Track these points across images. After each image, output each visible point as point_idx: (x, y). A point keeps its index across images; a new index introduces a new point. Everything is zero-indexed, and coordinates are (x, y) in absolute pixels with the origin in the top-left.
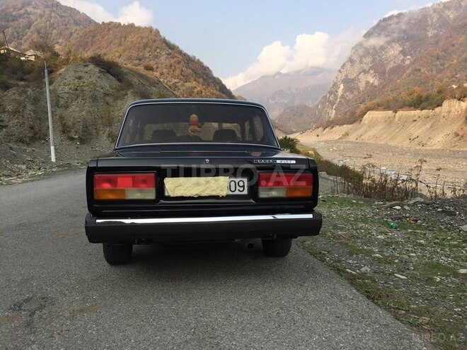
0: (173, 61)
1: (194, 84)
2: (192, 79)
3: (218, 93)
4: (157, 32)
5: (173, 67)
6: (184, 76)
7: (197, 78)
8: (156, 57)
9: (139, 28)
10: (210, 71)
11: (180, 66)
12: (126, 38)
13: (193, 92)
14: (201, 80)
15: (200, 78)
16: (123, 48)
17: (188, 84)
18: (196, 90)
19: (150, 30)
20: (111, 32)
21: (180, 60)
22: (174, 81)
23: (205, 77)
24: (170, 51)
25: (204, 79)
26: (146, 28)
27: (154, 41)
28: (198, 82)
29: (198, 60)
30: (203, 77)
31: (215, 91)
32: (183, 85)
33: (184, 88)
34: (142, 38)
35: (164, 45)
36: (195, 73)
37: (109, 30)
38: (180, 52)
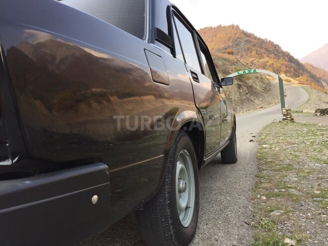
0: (249, 45)
1: (267, 59)
2: (265, 56)
3: (286, 63)
4: (238, 27)
5: (250, 50)
6: (258, 55)
7: (269, 55)
8: (237, 45)
9: (225, 27)
10: (280, 47)
11: (256, 48)
12: (216, 36)
13: (266, 65)
14: (272, 55)
15: (272, 53)
16: (214, 43)
17: (262, 60)
18: (268, 64)
19: (233, 26)
20: (206, 34)
21: (255, 43)
22: (251, 59)
23: (276, 53)
24: (247, 38)
25: (275, 55)
26: (229, 26)
27: (236, 34)
28: (270, 57)
29: (270, 41)
30: (274, 53)
31: (284, 62)
32: (258, 61)
33: (259, 63)
34: (227, 34)
35: (243, 35)
36: (267, 51)
37: (205, 33)
38: (255, 38)
